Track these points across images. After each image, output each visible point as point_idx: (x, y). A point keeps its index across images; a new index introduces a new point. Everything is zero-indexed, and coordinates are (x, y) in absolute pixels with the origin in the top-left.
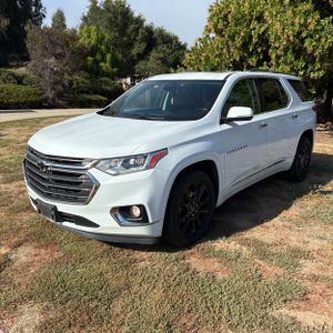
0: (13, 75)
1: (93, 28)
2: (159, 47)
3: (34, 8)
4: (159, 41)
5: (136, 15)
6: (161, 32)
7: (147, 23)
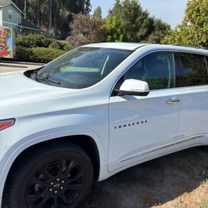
0: (59, 43)
1: (115, 17)
2: (156, 32)
3: (85, 6)
4: (157, 28)
5: (144, 10)
6: (159, 22)
7: (150, 16)
